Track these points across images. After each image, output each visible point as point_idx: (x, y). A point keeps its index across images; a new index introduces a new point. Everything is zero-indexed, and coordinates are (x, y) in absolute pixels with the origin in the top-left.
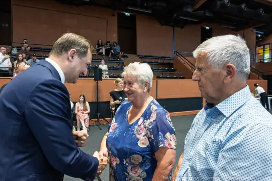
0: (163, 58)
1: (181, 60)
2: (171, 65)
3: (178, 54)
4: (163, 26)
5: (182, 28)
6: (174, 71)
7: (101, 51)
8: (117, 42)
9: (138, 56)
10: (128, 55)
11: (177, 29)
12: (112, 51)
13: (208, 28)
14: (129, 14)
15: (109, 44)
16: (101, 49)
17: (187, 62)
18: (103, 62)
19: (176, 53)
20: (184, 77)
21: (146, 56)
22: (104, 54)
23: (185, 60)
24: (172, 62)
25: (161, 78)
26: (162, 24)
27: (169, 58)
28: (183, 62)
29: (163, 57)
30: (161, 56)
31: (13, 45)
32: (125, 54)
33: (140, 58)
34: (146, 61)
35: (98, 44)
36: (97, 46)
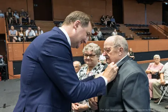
0: (140, 26)
2: (147, 30)
4: (140, 4)
5: (151, 4)
6: (150, 34)
7: (104, 22)
9: (125, 25)
10: (120, 25)
11: (148, 5)
13: (166, 3)
15: (108, 17)
17: (159, 28)
18: (115, 30)
19: (151, 22)
20: (157, 38)
21: (130, 25)
22: (106, 24)
24: (148, 28)
27: (144, 25)
28: (156, 28)
29: (140, 25)
31: (54, 20)
32: (117, 24)
33: (127, 26)
34: (131, 29)
35: (102, 18)
36: (102, 19)
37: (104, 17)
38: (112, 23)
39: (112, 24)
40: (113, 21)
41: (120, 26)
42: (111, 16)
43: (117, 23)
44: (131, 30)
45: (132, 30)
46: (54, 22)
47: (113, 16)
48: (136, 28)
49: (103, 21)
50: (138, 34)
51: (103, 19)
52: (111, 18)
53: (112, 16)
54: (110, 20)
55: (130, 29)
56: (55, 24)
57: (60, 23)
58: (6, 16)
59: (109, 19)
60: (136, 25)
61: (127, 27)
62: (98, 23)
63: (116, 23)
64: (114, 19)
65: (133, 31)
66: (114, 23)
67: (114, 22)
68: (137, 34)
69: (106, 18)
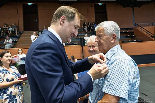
1: (139, 29)
2: (132, 33)
3: (137, 25)
5: (139, 7)
6: (134, 37)
8: (95, 22)
11: (136, 9)
12: (92, 28)
14: (101, 4)
17: (144, 30)
18: (86, 35)
19: (135, 24)
23: (142, 29)
24: (132, 31)
25: (125, 42)
26: (124, 7)
27: (131, 28)
29: (126, 28)
30: (125, 27)
31: (40, 30)
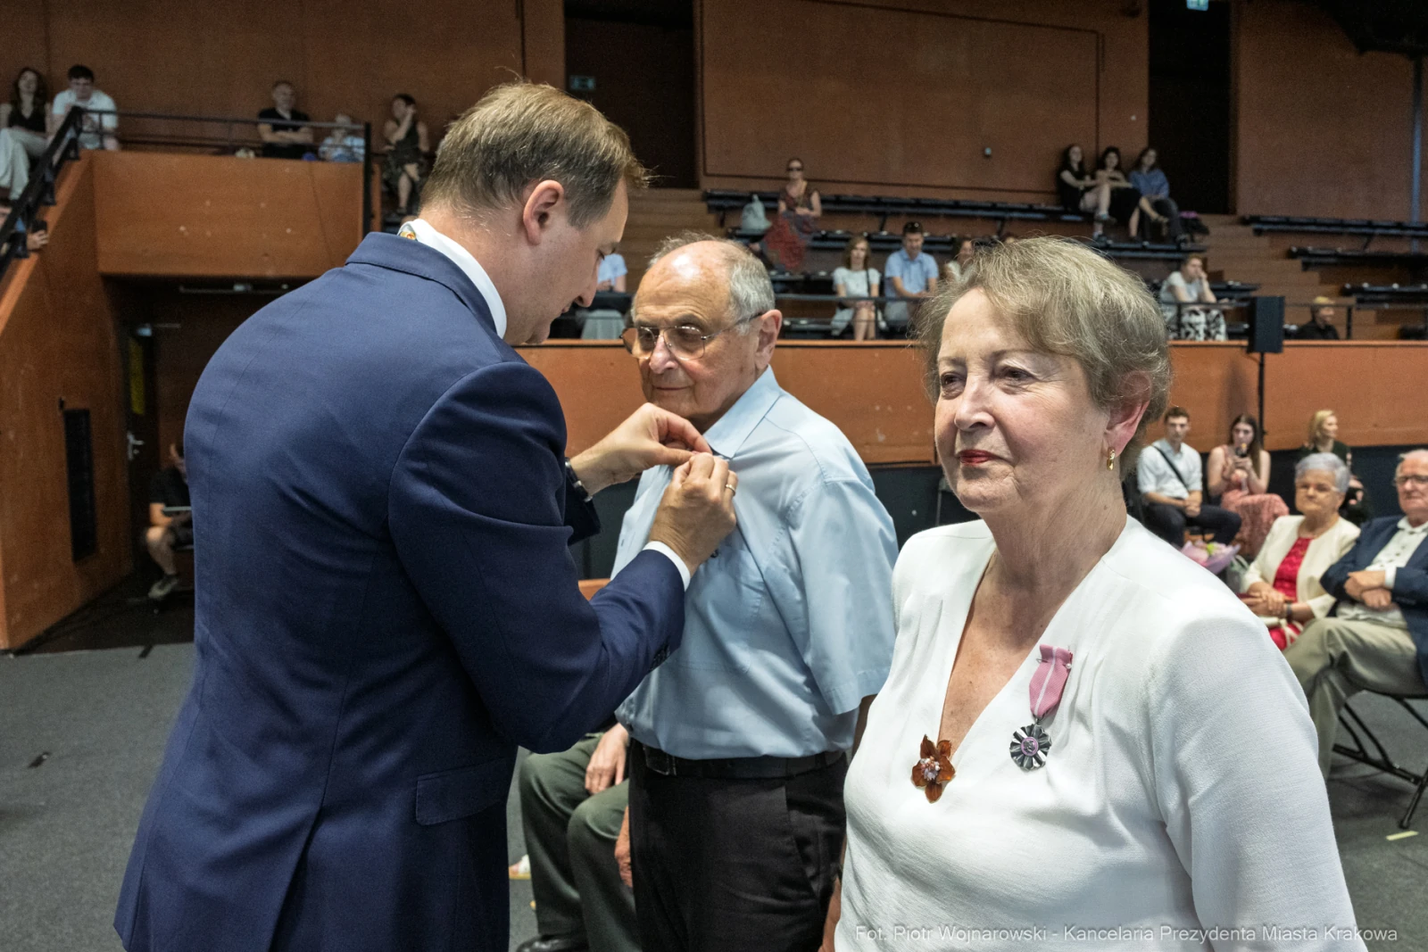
0: (1367, 230)
4: (1370, 54)
7: (1089, 199)
9: (1245, 222)
10: (1206, 220)
14: (1204, 1)
15: (1112, 159)
16: (1088, 189)
21: (1288, 222)
22: (1103, 212)
26: (1362, 47)
27: (1399, 226)
29: (1370, 225)
31: (708, 185)
32: (1184, 214)
33: (1258, 232)
34: (1302, 253)
35: (1065, 163)
36: (1067, 176)
37: (1076, 156)
38: (1145, 204)
39: (1143, 214)
40: (1154, 189)
41: (1205, 231)
42: (1138, 150)
43: (1181, 209)
44: (1298, 263)
45: (1306, 266)
46: (708, 197)
47: (1152, 153)
48: (1342, 247)
49: (1081, 185)
50: (1362, 291)
51: (1079, 175)
52: (1138, 164)
53: (1144, 153)
54: (1124, 184)
55: (1291, 255)
56: (711, 209)
57: (750, 200)
58: (370, 154)
59: (1118, 175)
60: (1338, 228)
61: (1264, 241)
62: (1031, 209)
63: (1174, 207)
64: (1160, 178)
65: (1314, 276)
66: (1158, 206)
67: (1164, 194)
68: (1357, 290)
69: (1101, 164)
